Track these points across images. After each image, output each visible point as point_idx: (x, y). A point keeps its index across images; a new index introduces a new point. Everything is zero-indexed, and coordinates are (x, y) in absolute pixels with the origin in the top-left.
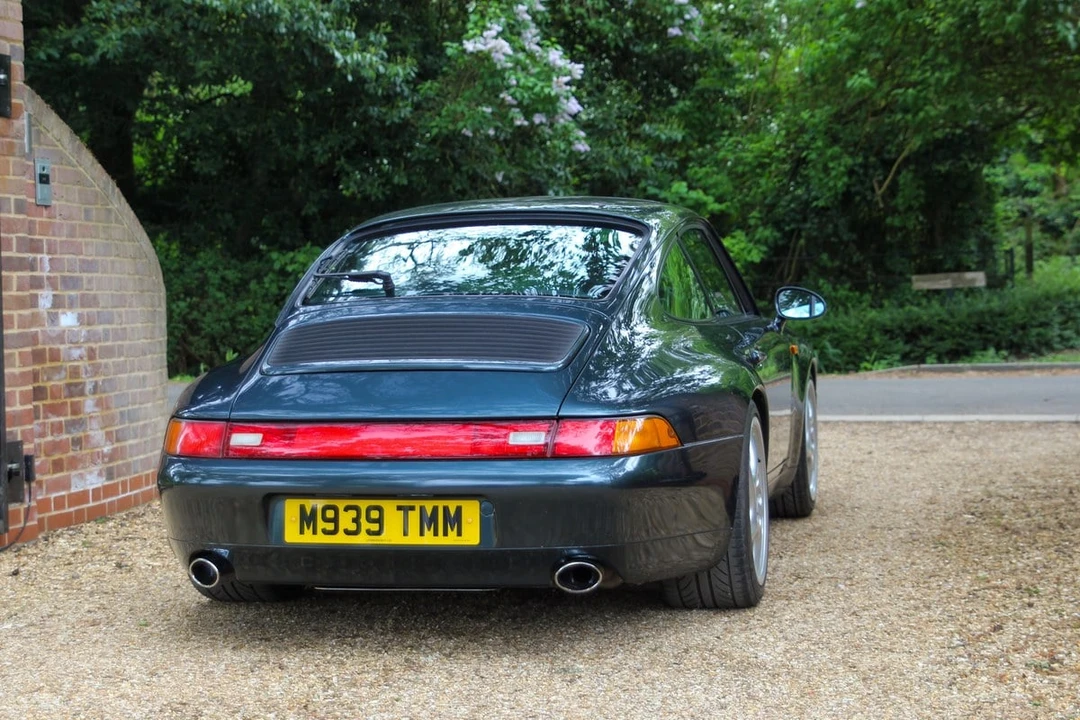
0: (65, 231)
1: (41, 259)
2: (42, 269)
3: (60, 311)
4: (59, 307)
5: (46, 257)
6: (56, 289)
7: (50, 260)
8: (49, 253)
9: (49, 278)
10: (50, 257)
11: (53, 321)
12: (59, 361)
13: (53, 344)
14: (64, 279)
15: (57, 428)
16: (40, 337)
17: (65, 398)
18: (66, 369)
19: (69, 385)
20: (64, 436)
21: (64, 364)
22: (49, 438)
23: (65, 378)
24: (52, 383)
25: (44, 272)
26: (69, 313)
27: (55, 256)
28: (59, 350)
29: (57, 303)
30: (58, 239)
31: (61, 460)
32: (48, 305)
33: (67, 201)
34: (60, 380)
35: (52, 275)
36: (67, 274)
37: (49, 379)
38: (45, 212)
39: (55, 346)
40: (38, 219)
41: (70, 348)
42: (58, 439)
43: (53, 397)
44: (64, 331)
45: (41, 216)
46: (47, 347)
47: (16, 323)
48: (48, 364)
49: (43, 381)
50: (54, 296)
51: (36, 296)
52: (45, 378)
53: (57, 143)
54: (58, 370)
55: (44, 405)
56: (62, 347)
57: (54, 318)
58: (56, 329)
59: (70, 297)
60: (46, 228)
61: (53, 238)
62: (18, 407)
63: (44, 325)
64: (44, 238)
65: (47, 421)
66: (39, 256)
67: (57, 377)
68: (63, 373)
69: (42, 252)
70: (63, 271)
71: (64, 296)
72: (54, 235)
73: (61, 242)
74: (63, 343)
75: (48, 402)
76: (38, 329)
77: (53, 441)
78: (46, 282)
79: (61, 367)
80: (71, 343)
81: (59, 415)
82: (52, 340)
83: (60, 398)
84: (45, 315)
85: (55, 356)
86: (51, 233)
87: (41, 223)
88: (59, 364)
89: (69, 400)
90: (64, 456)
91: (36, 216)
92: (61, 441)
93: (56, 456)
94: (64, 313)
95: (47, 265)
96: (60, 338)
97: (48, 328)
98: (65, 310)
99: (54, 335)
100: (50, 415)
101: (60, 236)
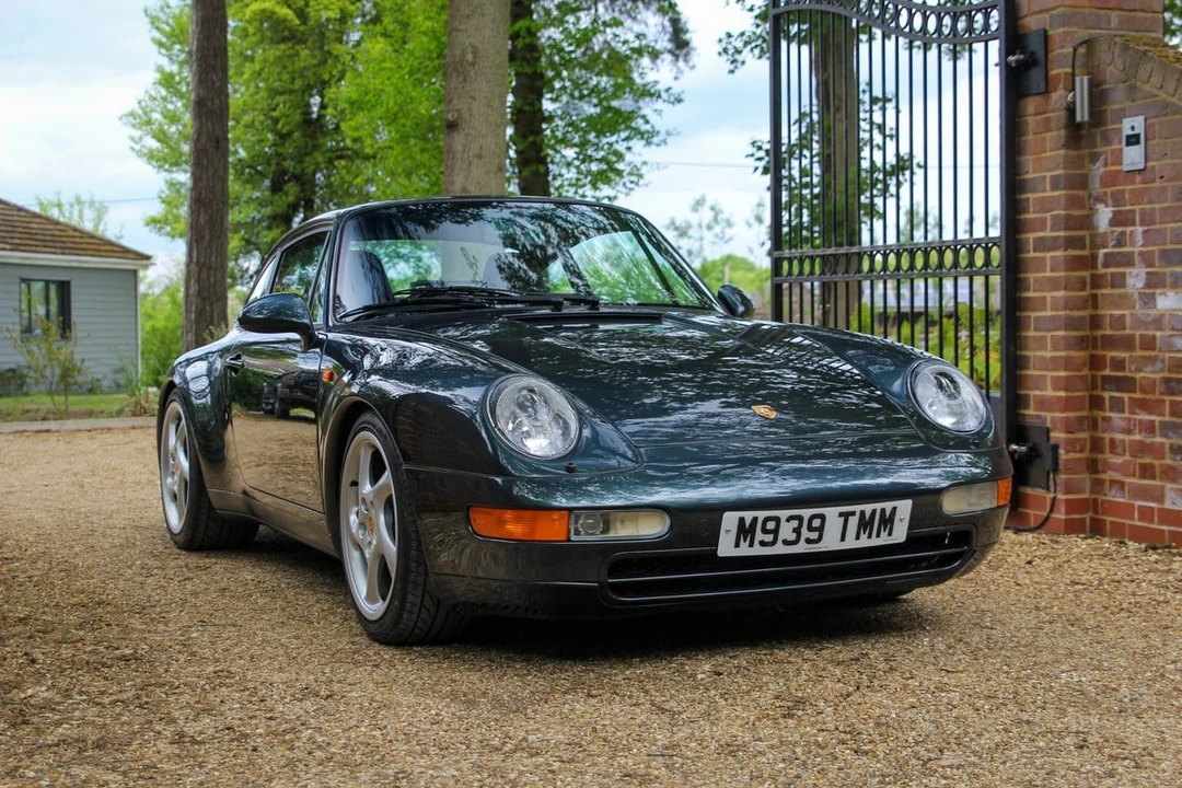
0: (1170, 195)
1: (1131, 232)
2: (1133, 244)
3: (1158, 291)
4: (1156, 287)
5: (1139, 229)
6: (1152, 266)
7: (1145, 232)
8: (1142, 224)
9: (1141, 253)
10: (1145, 228)
11: (1146, 303)
12: (1154, 350)
13: (1147, 330)
14: (1164, 254)
15: (1150, 428)
16: (1128, 322)
17: (1162, 394)
18: (1163, 361)
19: (1167, 381)
20: (1158, 439)
21: (1161, 354)
22: (1137, 437)
23: (1162, 370)
24: (1142, 375)
25: (1137, 248)
26: (1171, 294)
27: (1153, 227)
28: (1154, 337)
29: (1154, 282)
30: (1157, 206)
31: (1152, 466)
32: (1140, 284)
33: (1173, 157)
34: (1152, 372)
35: (1145, 249)
36: (1168, 247)
37: (1139, 370)
38: (1138, 178)
39: (1150, 333)
40: (1128, 187)
41: (1171, 336)
42: (1149, 440)
43: (1143, 391)
44: (1163, 315)
45: (1133, 182)
46: (1138, 333)
47: (1049, 306)
48: (1139, 353)
49: (1130, 371)
50: (1148, 273)
51: (1123, 275)
52: (1133, 368)
53: (1157, 92)
54: (1152, 360)
55: (1129, 398)
56: (1158, 334)
57: (1149, 300)
58: (1153, 312)
59: (1172, 274)
60: (1137, 196)
61: (1148, 206)
62: (1049, 393)
63: (1134, 308)
64: (1137, 208)
65: (1133, 416)
66: (1129, 229)
67: (1149, 369)
68: (1159, 365)
69: (1134, 224)
70: (1165, 244)
71: (1165, 274)
72: (1150, 202)
73: (1162, 209)
74: (1159, 329)
75: (1137, 395)
76: (1127, 312)
77: (1141, 442)
78: (1137, 259)
79: (1157, 356)
80: (1173, 329)
81: (1151, 413)
82: (1144, 325)
83: (1153, 392)
84: (1136, 297)
85: (1149, 343)
86: (1145, 201)
87: (1132, 191)
88: (1153, 353)
89: (1167, 398)
90: (1157, 463)
91: (1126, 184)
92: (1153, 444)
93: (1147, 460)
94: (1164, 294)
95: (1139, 239)
96: (1158, 322)
97: (1139, 310)
98: (1165, 290)
99: (1150, 319)
100: (1138, 411)
101: (1159, 203)
